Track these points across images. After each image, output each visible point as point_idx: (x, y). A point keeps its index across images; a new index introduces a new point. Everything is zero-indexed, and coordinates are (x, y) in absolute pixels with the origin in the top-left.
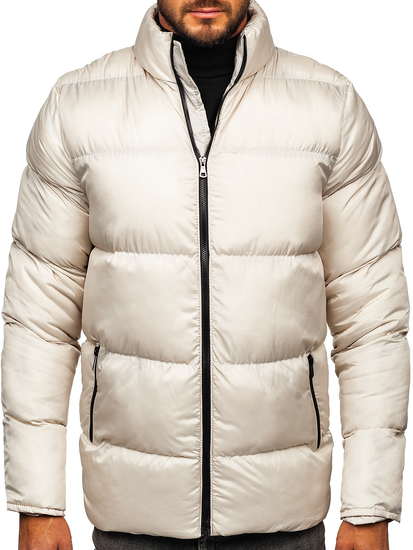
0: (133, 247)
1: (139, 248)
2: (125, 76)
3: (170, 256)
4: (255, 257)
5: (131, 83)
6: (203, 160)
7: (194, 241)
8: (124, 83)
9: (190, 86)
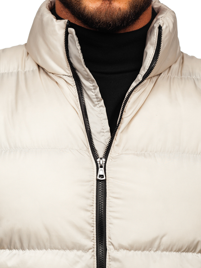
0: (18, 245)
1: (25, 245)
2: (16, 71)
3: (62, 252)
4: (159, 252)
5: (22, 77)
6: (102, 162)
7: (89, 238)
8: (14, 78)
9: (88, 79)
